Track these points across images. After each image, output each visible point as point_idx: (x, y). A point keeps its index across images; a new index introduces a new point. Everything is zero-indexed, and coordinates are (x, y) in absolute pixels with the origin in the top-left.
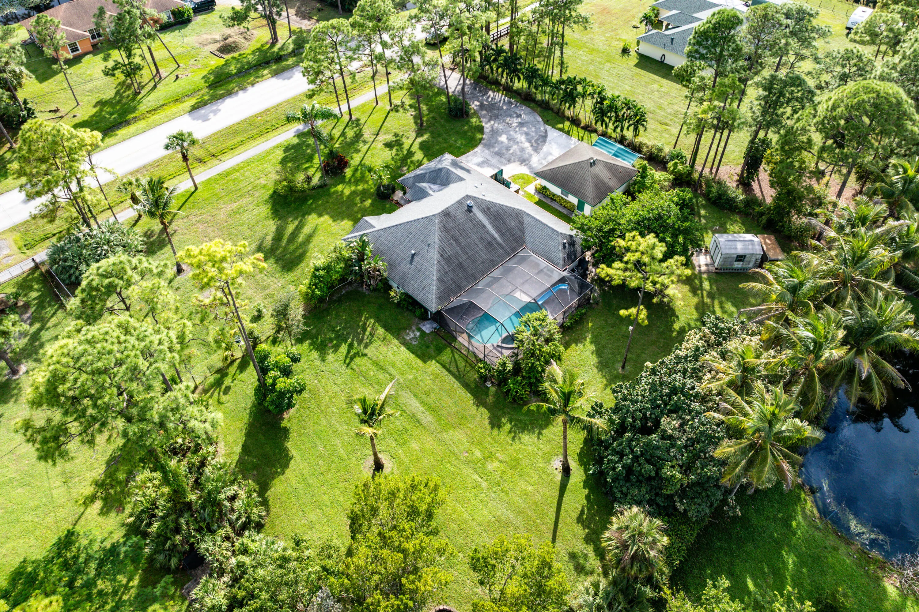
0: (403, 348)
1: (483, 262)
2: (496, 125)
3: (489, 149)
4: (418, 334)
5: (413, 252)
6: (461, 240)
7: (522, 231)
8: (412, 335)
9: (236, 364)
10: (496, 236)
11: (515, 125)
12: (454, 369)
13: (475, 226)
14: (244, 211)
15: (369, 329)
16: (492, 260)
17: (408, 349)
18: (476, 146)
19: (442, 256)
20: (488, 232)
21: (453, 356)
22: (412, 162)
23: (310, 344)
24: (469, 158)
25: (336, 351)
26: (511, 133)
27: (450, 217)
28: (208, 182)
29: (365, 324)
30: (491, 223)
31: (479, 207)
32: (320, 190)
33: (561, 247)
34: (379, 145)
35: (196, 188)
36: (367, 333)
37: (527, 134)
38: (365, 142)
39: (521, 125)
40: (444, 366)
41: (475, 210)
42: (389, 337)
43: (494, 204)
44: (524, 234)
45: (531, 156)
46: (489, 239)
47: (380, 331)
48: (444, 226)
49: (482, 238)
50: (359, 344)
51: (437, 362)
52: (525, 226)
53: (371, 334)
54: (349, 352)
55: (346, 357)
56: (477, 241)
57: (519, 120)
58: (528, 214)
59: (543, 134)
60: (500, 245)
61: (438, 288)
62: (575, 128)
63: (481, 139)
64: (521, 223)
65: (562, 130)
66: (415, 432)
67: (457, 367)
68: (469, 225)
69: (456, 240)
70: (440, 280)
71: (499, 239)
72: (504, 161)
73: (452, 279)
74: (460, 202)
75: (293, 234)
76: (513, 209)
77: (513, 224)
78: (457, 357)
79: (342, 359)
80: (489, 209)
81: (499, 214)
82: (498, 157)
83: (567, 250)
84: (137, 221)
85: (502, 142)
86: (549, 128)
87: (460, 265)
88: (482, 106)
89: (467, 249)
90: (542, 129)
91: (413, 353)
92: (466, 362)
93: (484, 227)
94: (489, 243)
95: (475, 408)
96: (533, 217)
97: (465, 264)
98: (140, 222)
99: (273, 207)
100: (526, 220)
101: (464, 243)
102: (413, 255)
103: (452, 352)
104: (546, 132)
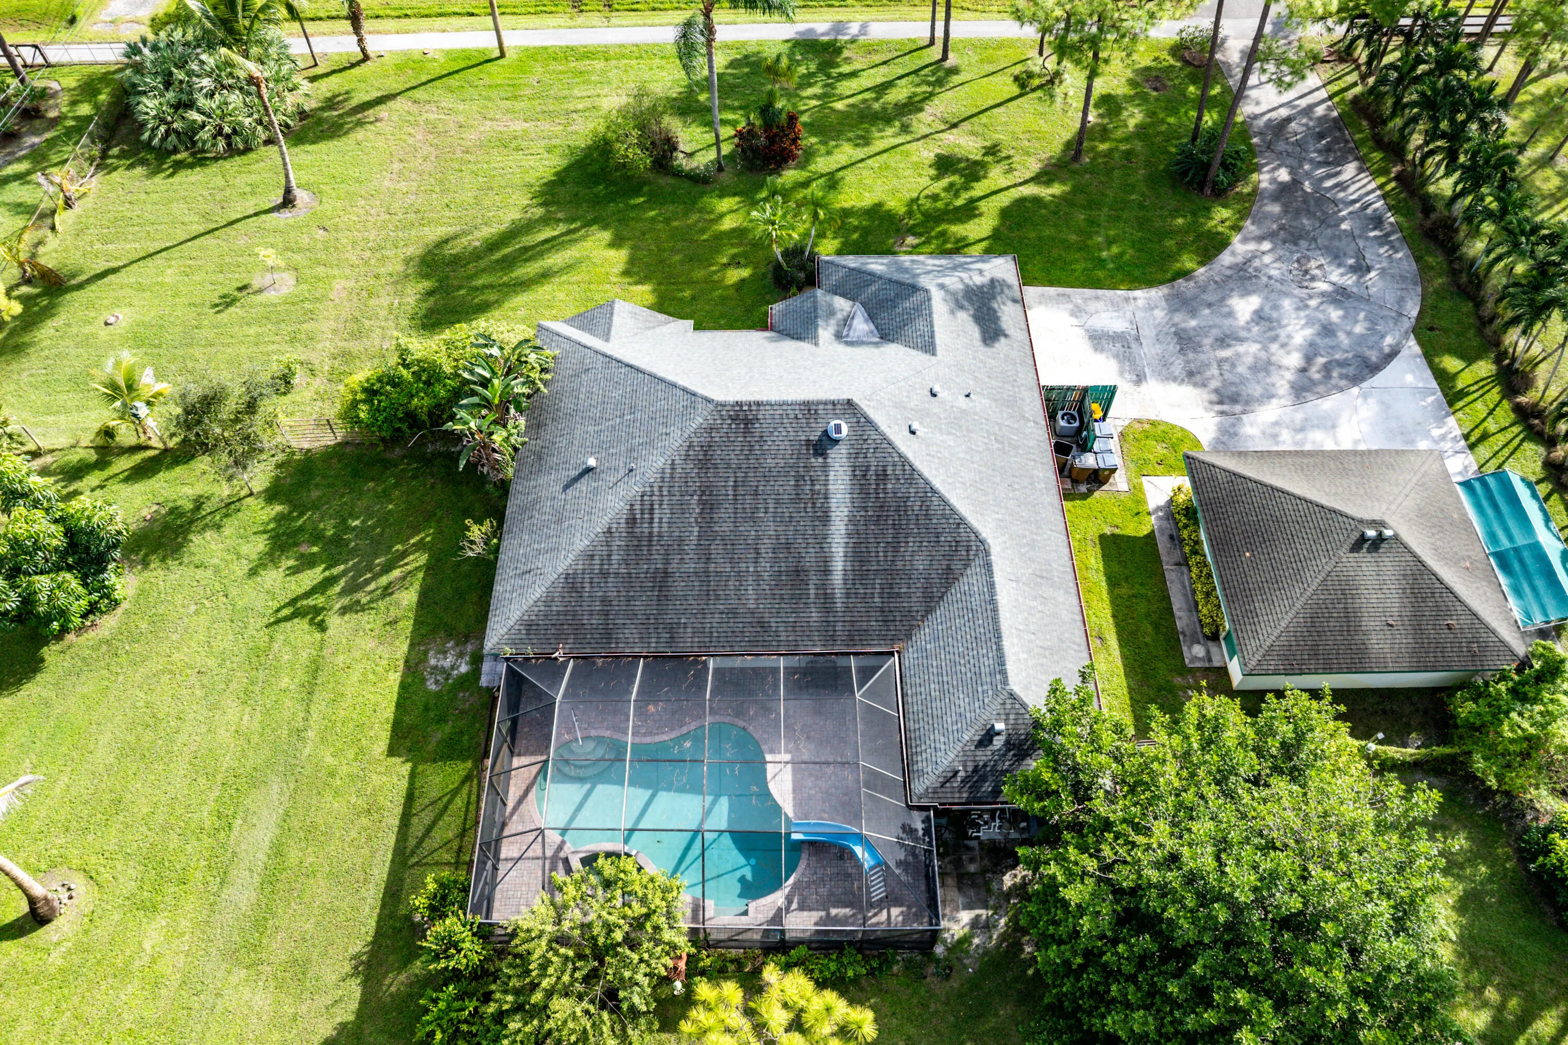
0: (395, 678)
1: (733, 613)
2: (1267, 259)
3: (1173, 310)
4: (464, 669)
5: (592, 462)
6: (725, 513)
7: (931, 602)
8: (447, 663)
9: (139, 457)
10: (838, 565)
11: (1323, 286)
12: (417, 826)
13: (797, 498)
14: (518, 149)
15: (396, 573)
16: (761, 624)
17: (403, 686)
18: (1149, 283)
19: (632, 521)
20: (822, 540)
21: (455, 792)
22: (943, 234)
23: (280, 519)
24: (1092, 306)
25: (294, 571)
26: (1287, 304)
27: (747, 431)
28: (534, 55)
29: (404, 554)
30: (852, 520)
31: (856, 454)
32: (686, 184)
33: (971, 735)
34: (927, 153)
35: (503, 55)
36: (384, 580)
37: (1328, 330)
38: (905, 129)
39: (1340, 296)
40: (410, 798)
41: (839, 459)
42: (407, 626)
43: (911, 474)
44: (929, 611)
45: (1269, 396)
46: (810, 559)
47: (409, 597)
48: (707, 449)
49: (788, 546)
50: (344, 593)
51: (413, 775)
52: (955, 593)
53: (386, 588)
54: (307, 595)
55: (293, 602)
56: (766, 546)
57: (1349, 281)
58: (988, 566)
59: (1374, 356)
60: (826, 598)
61: (548, 600)
62: (1494, 395)
63: (1185, 274)
64: (949, 577)
65: (1444, 378)
66: (190, 904)
67: (429, 830)
68: (786, 487)
69: (709, 506)
70: (571, 582)
71: (837, 578)
72: (1178, 367)
73: (605, 601)
74: (809, 409)
75: (526, 249)
76: (961, 522)
77: (920, 564)
78: (459, 802)
79: (284, 598)
80: (883, 476)
81: (902, 506)
82: (1173, 347)
83: (983, 756)
84: (353, 66)
85: (1231, 314)
86: (1412, 346)
87: (662, 580)
88: (1283, 192)
89: (717, 549)
90: (1389, 340)
91: (399, 705)
92: (462, 834)
93: (825, 518)
94: (798, 574)
95: (347, 968)
96: (992, 585)
97: (678, 586)
98: (355, 71)
99: (567, 169)
100: (972, 580)
101: (725, 528)
102: (589, 470)
103: (468, 778)
104: (1393, 354)
